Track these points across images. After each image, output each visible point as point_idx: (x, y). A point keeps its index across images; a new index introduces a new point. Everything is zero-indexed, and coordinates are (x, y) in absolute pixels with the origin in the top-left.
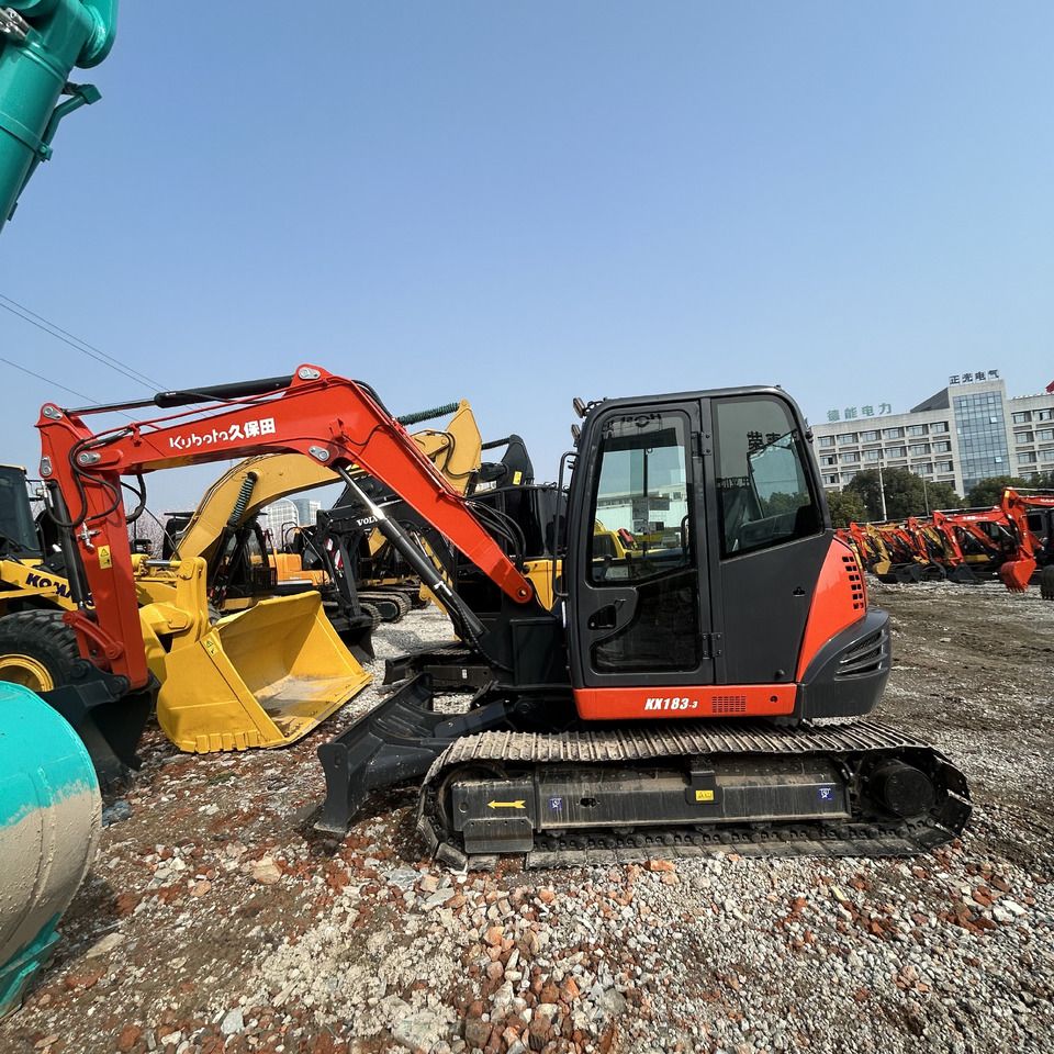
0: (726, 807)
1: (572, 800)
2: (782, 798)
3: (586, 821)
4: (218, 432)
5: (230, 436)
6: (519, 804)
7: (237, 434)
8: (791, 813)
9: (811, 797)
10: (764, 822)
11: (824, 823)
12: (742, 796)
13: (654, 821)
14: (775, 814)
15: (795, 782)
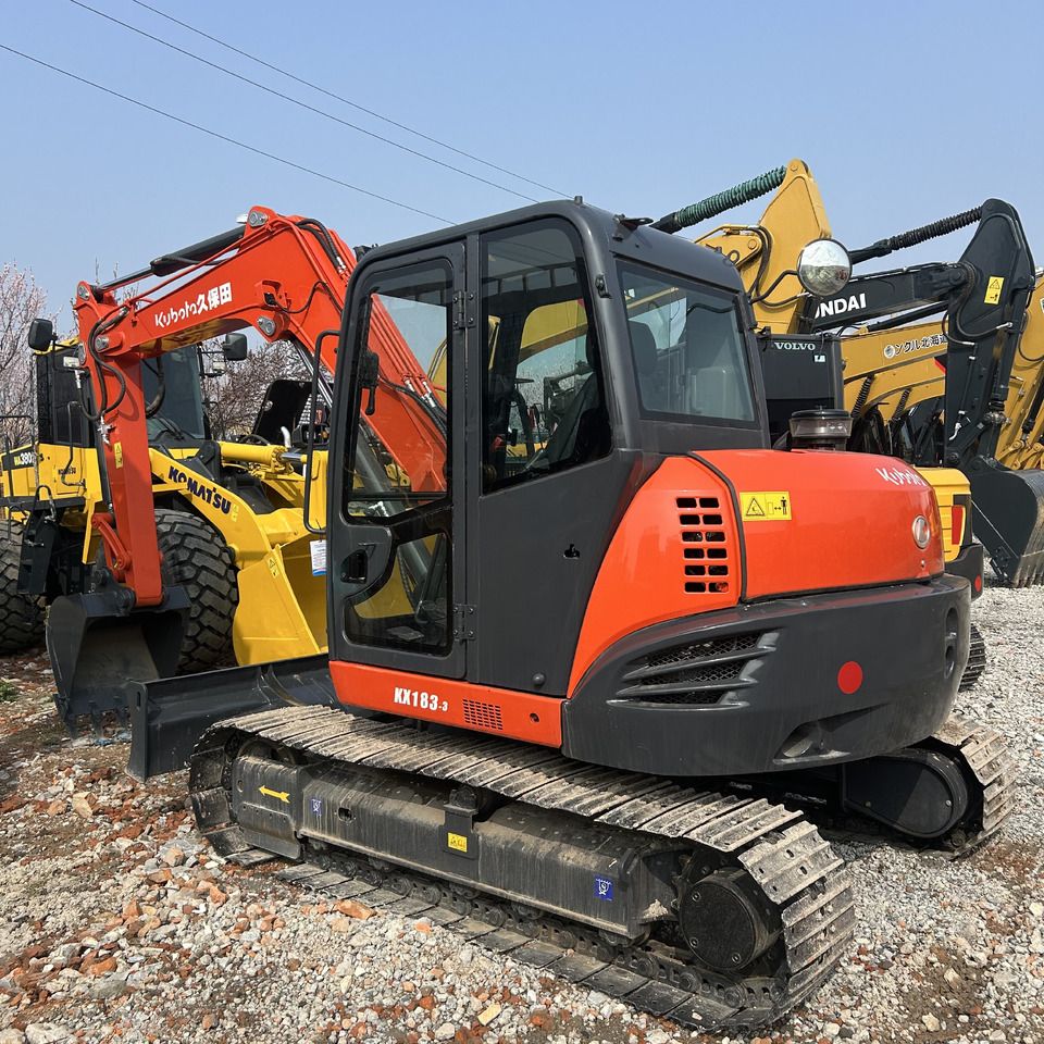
0: (483, 868)
1: (332, 806)
2: (546, 874)
3: (342, 838)
4: (190, 304)
5: (198, 307)
6: (283, 796)
7: (204, 306)
8: (557, 905)
9: (581, 886)
10: (527, 906)
11: (600, 934)
12: (501, 857)
13: (404, 861)
14: (538, 898)
15: (571, 856)
